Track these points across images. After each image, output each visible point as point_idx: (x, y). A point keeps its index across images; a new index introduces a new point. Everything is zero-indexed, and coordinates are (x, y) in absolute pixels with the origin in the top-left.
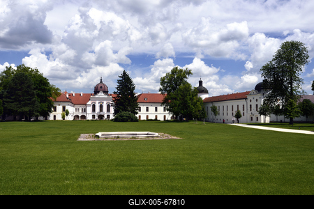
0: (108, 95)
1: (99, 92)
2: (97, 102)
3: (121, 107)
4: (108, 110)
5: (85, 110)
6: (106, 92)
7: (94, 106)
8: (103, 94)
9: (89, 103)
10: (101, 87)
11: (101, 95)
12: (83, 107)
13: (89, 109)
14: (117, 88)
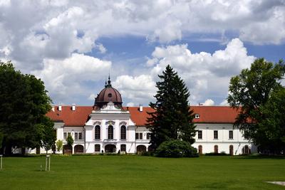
0: (123, 109)
1: (106, 104)
2: (104, 122)
3: (166, 131)
4: (123, 136)
5: (81, 136)
6: (118, 104)
7: (98, 129)
8: (114, 108)
9: (90, 123)
10: (110, 95)
11: (110, 108)
12: (78, 130)
13: (90, 135)
14: (156, 96)
